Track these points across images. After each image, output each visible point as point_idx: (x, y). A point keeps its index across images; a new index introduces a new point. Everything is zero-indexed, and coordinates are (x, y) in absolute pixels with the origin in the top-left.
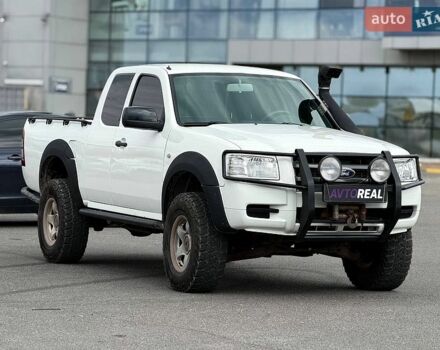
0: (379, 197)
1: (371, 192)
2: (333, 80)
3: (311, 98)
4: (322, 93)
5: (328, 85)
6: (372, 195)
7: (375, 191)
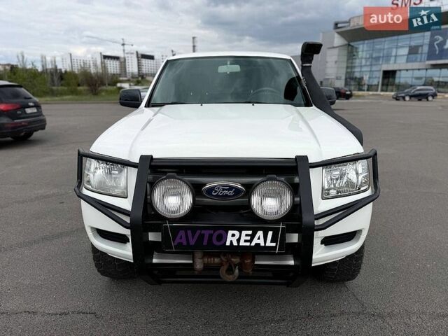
0: (269, 244)
1: (253, 236)
4: (305, 70)
5: (311, 61)
6: (255, 241)
7: (260, 233)
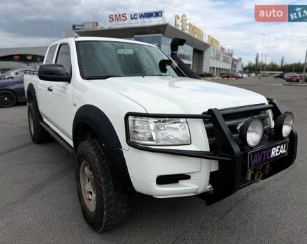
2: (179, 47)
3: (167, 59)
4: (173, 55)
5: (176, 50)
